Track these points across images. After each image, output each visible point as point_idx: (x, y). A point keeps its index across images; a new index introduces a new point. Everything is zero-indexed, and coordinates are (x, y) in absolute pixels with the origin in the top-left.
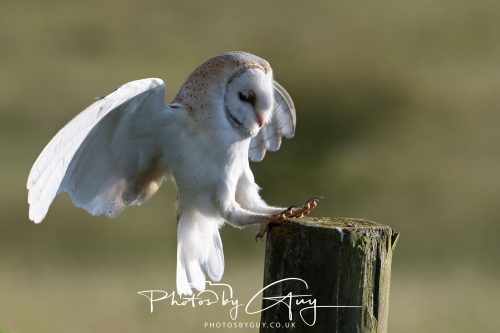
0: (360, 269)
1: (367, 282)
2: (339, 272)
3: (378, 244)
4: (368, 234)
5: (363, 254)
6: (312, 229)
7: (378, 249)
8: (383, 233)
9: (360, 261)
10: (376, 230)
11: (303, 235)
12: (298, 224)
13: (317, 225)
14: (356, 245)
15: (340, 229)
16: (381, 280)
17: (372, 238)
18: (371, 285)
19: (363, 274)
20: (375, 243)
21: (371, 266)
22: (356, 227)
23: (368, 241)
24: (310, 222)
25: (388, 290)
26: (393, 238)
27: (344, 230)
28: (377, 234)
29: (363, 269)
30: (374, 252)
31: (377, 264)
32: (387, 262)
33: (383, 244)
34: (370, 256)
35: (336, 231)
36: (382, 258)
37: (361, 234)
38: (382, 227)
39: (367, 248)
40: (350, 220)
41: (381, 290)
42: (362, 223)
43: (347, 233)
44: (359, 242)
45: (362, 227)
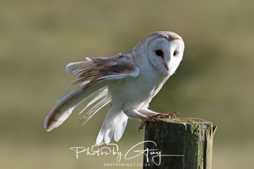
0: (196, 145)
1: (200, 152)
2: (185, 147)
3: (206, 132)
4: (200, 127)
5: (197, 137)
6: (169, 124)
7: (205, 135)
8: (208, 126)
9: (196, 141)
10: (204, 124)
11: (165, 127)
12: (162, 121)
13: (173, 122)
14: (194, 132)
15: (185, 124)
16: (207, 151)
17: (202, 129)
18: (202, 154)
19: (198, 148)
20: (204, 131)
21: (202, 144)
22: (194, 123)
23: (200, 130)
24: (168, 120)
26: (214, 129)
27: (187, 124)
28: (205, 127)
29: (198, 145)
30: (203, 136)
31: (205, 143)
32: (210, 142)
33: (209, 132)
34: (201, 138)
35: (183, 124)
36: (208, 139)
37: (196, 126)
38: (207, 123)
39: (200, 134)
40: (190, 119)
42: (197, 120)
43: (189, 126)
44: (195, 131)
45: (197, 123)
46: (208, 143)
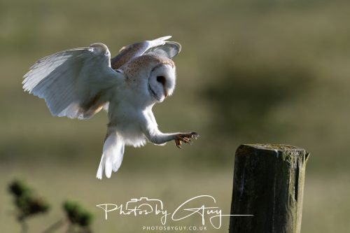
0: (288, 173)
1: (292, 180)
2: (276, 175)
3: (298, 159)
4: (292, 154)
5: (289, 164)
6: (261, 151)
7: (298, 163)
8: (301, 153)
9: (287, 169)
10: (297, 151)
11: (256, 154)
13: (264, 149)
14: (286, 160)
15: (276, 151)
16: (299, 179)
17: (294, 155)
18: (294, 182)
19: (289, 176)
20: (296, 158)
21: (294, 172)
22: (286, 149)
23: (292, 157)
24: (259, 146)
25: (303, 185)
26: (306, 156)
27: (279, 151)
28: (297, 154)
29: (289, 173)
30: (296, 164)
31: (297, 171)
32: (302, 169)
33: (301, 159)
34: (293, 166)
35: (274, 152)
36: (300, 167)
37: (288, 153)
38: (300, 150)
39: (292, 161)
40: (282, 146)
41: (299, 185)
42: (289, 147)
43: (280, 153)
44: (287, 158)
45: (289, 149)
46: (300, 171)
